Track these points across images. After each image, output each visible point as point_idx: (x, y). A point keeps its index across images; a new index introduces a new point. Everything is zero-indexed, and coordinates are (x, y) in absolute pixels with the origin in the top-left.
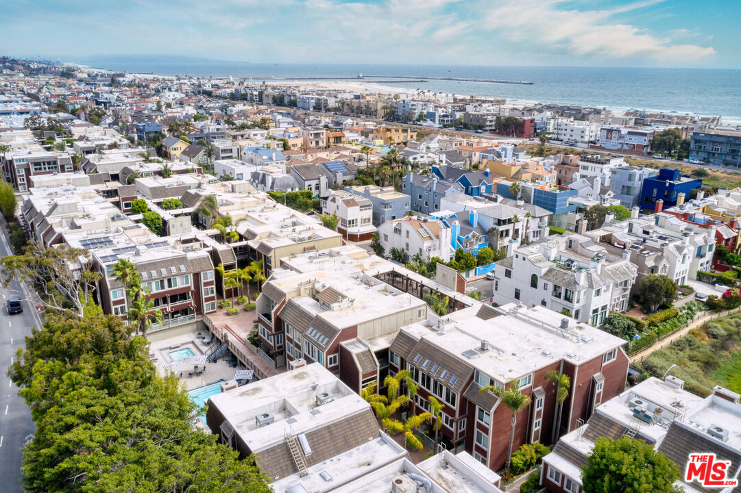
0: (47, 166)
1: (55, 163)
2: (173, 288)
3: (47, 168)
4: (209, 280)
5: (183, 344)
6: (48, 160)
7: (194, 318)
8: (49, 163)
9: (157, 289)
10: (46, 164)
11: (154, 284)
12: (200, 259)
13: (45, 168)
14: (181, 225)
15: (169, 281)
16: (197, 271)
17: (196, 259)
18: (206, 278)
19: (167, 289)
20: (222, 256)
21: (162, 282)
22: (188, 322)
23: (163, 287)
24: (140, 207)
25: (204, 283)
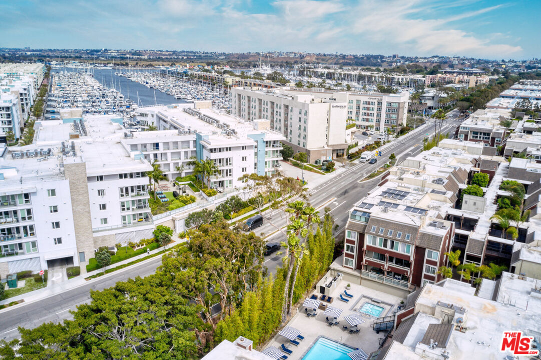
0: (482, 136)
1: (489, 134)
2: (394, 251)
3: (482, 138)
4: (432, 259)
5: (382, 302)
6: (484, 132)
7: (407, 286)
8: (485, 134)
9: (380, 245)
10: (482, 134)
11: (378, 239)
12: (433, 236)
13: (480, 137)
14: (475, 204)
15: (393, 242)
16: (423, 246)
17: (429, 235)
18: (430, 255)
19: (388, 248)
20: (470, 244)
21: (386, 241)
22: (400, 287)
23: (385, 246)
24: (478, 180)
25: (427, 260)
